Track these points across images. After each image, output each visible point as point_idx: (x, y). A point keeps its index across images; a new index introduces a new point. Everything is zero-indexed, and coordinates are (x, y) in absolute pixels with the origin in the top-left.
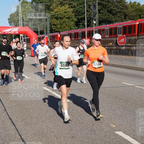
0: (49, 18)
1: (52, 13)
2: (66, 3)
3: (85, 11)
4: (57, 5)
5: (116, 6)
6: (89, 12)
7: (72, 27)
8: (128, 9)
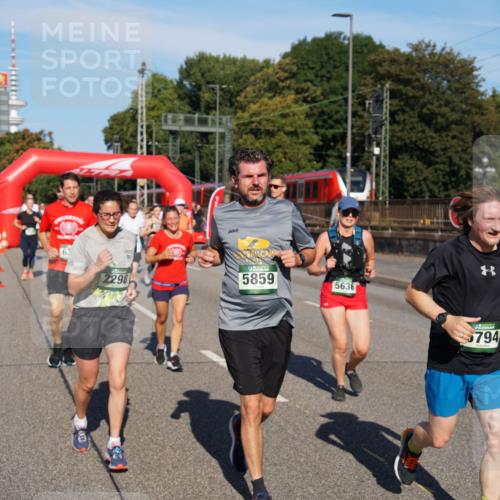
0: (231, 130)
1: (242, 118)
2: (289, 88)
3: (346, 112)
4: (260, 91)
5: (447, 103)
6: (361, 117)
7: (304, 162)
8: (485, 112)
